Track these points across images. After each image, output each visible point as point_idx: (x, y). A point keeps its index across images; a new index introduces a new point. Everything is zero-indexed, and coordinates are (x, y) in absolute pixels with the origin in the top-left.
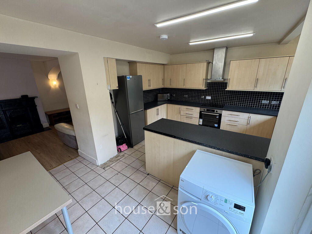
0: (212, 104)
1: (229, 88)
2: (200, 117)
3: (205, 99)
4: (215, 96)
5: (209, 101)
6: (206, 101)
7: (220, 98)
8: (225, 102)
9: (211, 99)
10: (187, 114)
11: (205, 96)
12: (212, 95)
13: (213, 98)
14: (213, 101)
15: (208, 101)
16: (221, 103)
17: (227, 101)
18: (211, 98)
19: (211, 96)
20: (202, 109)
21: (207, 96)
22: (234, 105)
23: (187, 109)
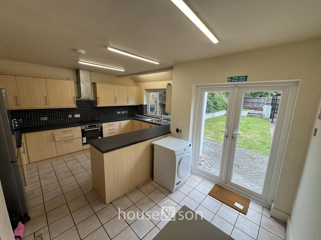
0: (83, 121)
1: (99, 105)
2: (83, 136)
3: (73, 118)
4: (84, 114)
5: (79, 119)
6: (75, 119)
7: (89, 115)
8: (94, 117)
9: (80, 117)
10: (65, 137)
11: (73, 115)
12: (80, 112)
13: (82, 115)
14: (82, 118)
15: (77, 119)
16: (91, 119)
17: (95, 116)
18: (80, 115)
19: (80, 114)
20: (84, 127)
21: (75, 114)
22: (101, 118)
23: (63, 132)
